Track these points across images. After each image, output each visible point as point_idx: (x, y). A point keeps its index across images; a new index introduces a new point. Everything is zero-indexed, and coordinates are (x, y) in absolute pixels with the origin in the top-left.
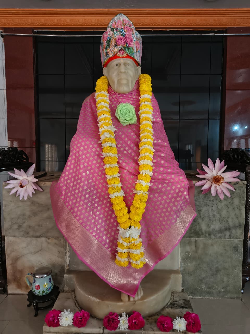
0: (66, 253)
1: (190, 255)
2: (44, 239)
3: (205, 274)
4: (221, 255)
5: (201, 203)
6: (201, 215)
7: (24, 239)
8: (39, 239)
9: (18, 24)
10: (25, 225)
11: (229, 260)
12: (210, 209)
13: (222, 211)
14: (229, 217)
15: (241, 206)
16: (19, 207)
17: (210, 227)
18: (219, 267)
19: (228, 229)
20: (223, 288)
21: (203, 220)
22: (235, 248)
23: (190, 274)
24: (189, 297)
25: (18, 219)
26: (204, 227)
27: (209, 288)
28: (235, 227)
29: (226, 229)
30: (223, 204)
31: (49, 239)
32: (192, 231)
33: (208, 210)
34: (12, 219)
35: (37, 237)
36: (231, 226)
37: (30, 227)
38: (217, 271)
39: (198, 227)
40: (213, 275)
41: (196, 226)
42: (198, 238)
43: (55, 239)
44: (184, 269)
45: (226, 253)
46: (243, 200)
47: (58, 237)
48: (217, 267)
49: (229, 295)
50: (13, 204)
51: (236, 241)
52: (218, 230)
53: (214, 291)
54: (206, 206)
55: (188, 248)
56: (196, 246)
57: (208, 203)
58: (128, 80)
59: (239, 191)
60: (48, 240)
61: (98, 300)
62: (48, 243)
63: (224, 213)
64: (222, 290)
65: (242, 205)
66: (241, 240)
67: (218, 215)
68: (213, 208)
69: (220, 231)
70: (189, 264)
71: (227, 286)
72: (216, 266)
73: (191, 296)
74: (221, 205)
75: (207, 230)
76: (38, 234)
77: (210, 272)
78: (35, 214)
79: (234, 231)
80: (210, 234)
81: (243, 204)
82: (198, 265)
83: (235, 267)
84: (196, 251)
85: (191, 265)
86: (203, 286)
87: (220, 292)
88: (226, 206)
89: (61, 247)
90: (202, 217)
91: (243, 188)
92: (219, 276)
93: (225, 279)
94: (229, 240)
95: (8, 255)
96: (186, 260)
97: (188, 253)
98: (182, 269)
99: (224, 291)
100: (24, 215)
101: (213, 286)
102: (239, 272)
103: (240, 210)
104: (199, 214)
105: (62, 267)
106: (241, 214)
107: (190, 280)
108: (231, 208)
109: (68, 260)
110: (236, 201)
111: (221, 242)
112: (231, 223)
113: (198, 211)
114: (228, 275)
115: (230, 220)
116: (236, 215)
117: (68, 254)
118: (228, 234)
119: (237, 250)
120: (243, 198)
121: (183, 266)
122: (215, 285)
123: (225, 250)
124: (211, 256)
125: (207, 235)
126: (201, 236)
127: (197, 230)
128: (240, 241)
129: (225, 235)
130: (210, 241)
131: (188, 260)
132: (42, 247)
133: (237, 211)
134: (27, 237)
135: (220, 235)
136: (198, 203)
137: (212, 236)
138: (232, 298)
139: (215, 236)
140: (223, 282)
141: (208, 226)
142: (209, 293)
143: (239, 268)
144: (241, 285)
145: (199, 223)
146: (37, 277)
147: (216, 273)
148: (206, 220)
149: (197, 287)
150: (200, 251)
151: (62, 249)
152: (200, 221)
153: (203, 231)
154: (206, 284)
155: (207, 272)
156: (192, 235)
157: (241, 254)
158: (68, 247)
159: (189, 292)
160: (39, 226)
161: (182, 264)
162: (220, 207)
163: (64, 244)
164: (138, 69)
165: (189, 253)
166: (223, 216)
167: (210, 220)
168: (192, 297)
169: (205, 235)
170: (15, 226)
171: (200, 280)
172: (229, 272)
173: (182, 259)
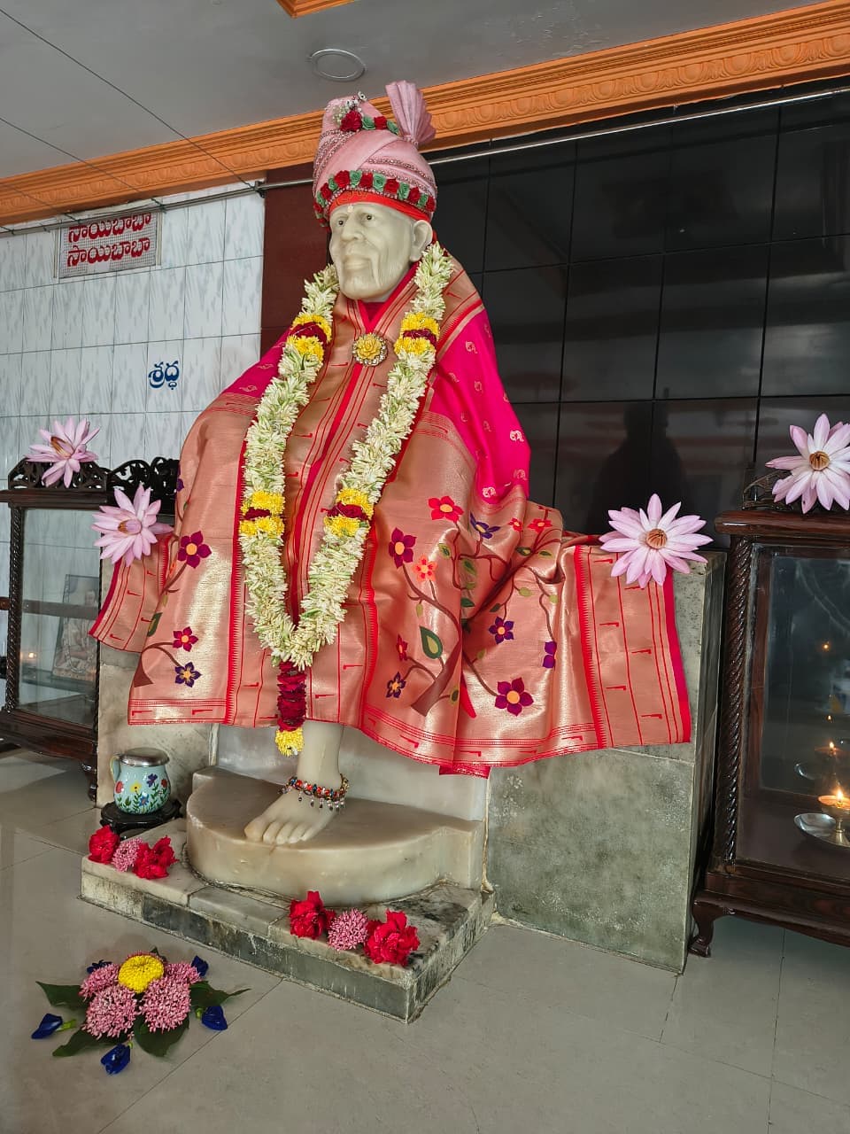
1: (517, 785)
3: (563, 857)
4: (616, 802)
9: (298, 155)
11: (644, 826)
18: (609, 845)
20: (620, 919)
22: (665, 790)
23: (516, 847)
24: (511, 923)
27: (574, 908)
38: (602, 856)
40: (587, 866)
44: (500, 829)
45: (631, 801)
48: (602, 844)
49: (639, 950)
51: (668, 763)
53: (590, 922)
58: (368, 260)
61: (201, 826)
64: (618, 927)
65: (690, 642)
66: (684, 765)
70: (515, 814)
71: (635, 916)
72: (599, 838)
73: (518, 919)
77: (580, 856)
81: (693, 639)
82: (543, 821)
83: (662, 856)
84: (537, 777)
85: (520, 819)
86: (557, 898)
87: (609, 930)
91: (694, 585)
92: (606, 874)
93: (629, 891)
94: (642, 757)
96: (507, 801)
97: (512, 778)
98: (493, 825)
99: (623, 933)
101: (587, 906)
102: (676, 876)
105: (202, 760)
107: (517, 865)
109: (215, 741)
111: (617, 761)
114: (639, 878)
119: (672, 799)
121: (496, 815)
122: (594, 904)
123: (631, 788)
124: (581, 799)
128: (681, 766)
131: (512, 800)
138: (648, 962)
140: (622, 898)
142: (574, 925)
143: (677, 863)
144: (682, 926)
146: (127, 762)
147: (596, 861)
149: (538, 895)
150: (548, 778)
154: (565, 891)
155: (569, 853)
157: (686, 813)
159: (510, 907)
161: (495, 809)
164: (421, 229)
165: (514, 780)
168: (519, 924)
171: (547, 874)
172: (641, 870)
173: (493, 794)
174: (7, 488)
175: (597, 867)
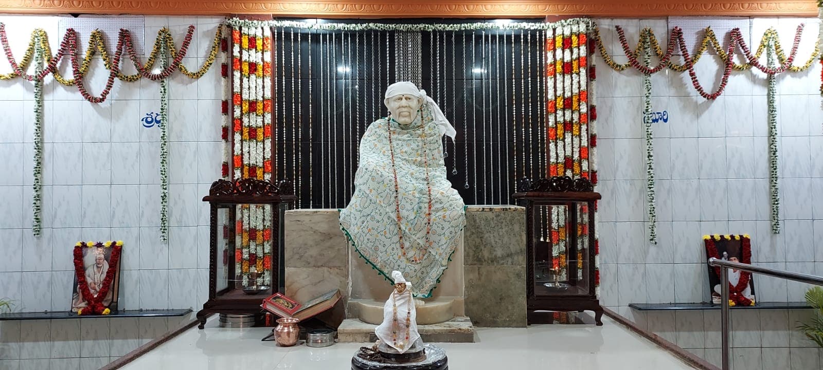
0: (348, 283)
1: (473, 283)
2: (326, 269)
3: (489, 302)
4: (504, 282)
5: (483, 230)
6: (483, 242)
7: (305, 269)
8: (320, 269)
10: (306, 255)
11: (513, 287)
12: (492, 235)
13: (504, 238)
14: (510, 244)
15: (522, 233)
16: (301, 236)
17: (493, 254)
18: (503, 295)
19: (510, 255)
20: (508, 317)
21: (485, 247)
22: (518, 275)
23: (473, 303)
25: (300, 248)
26: (486, 254)
27: (493, 317)
28: (517, 253)
29: (508, 256)
30: (504, 230)
31: (331, 268)
32: (475, 258)
33: (490, 237)
34: (294, 249)
35: (318, 267)
36: (513, 252)
37: (311, 257)
38: (502, 299)
39: (480, 254)
40: (497, 303)
41: (479, 253)
42: (482, 265)
43: (337, 268)
44: (468, 298)
45: (509, 281)
46: (524, 227)
47: (339, 267)
48: (502, 295)
49: (514, 324)
50: (295, 233)
51: (519, 267)
52: (500, 256)
53: (499, 320)
54: (488, 232)
55: (471, 276)
56: (479, 274)
57: (490, 230)
59: (519, 218)
60: (329, 270)
62: (330, 273)
63: (506, 239)
64: (508, 319)
65: (523, 231)
67: (500, 242)
68: (495, 234)
69: (503, 258)
70: (473, 293)
71: (513, 315)
72: (500, 294)
73: (476, 326)
74: (502, 232)
75: (490, 257)
76: (319, 264)
77: (495, 301)
78: (317, 244)
79: (516, 258)
80: (492, 261)
82: (482, 293)
83: (519, 295)
84: (480, 279)
85: (475, 294)
86: (488, 316)
87: (505, 321)
88: (507, 232)
89: (343, 277)
90: (484, 244)
91: (522, 214)
92: (503, 304)
93: (510, 308)
94: (511, 267)
95: (287, 287)
96: (470, 289)
99: (509, 321)
100: (306, 244)
101: (498, 315)
102: (523, 301)
103: (521, 236)
104: (482, 241)
106: (522, 240)
107: (475, 309)
108: (512, 234)
109: (350, 289)
110: (516, 228)
111: (504, 269)
112: (513, 249)
113: (481, 238)
114: (513, 303)
115: (511, 246)
116: (517, 241)
117: (350, 284)
118: (510, 260)
119: (520, 277)
120: (523, 224)
122: (500, 314)
123: (509, 277)
124: (494, 283)
125: (490, 262)
126: (484, 264)
127: (480, 257)
128: (523, 267)
129: (508, 262)
130: (492, 268)
131: (472, 288)
132: (323, 277)
133: (518, 238)
134: (309, 267)
135: (503, 261)
136: (480, 230)
137: (495, 263)
138: (517, 327)
139: (498, 262)
140: (508, 310)
141: (491, 253)
142: (494, 323)
143: (523, 296)
144: (526, 314)
145: (481, 250)
147: (500, 301)
148: (489, 246)
149: (482, 317)
150: (483, 278)
151: (344, 279)
152: (483, 248)
153: (486, 258)
154: (491, 313)
155: (491, 301)
156: (475, 262)
157: (524, 281)
158: (350, 277)
160: (320, 255)
161: (466, 292)
162: (501, 234)
163: (346, 273)
165: (472, 281)
166: (504, 242)
167: (492, 246)
169: (488, 262)
170: (297, 256)
171: (485, 309)
172: (513, 300)
173: (465, 288)
174: (209, 195)
175: (500, 303)
